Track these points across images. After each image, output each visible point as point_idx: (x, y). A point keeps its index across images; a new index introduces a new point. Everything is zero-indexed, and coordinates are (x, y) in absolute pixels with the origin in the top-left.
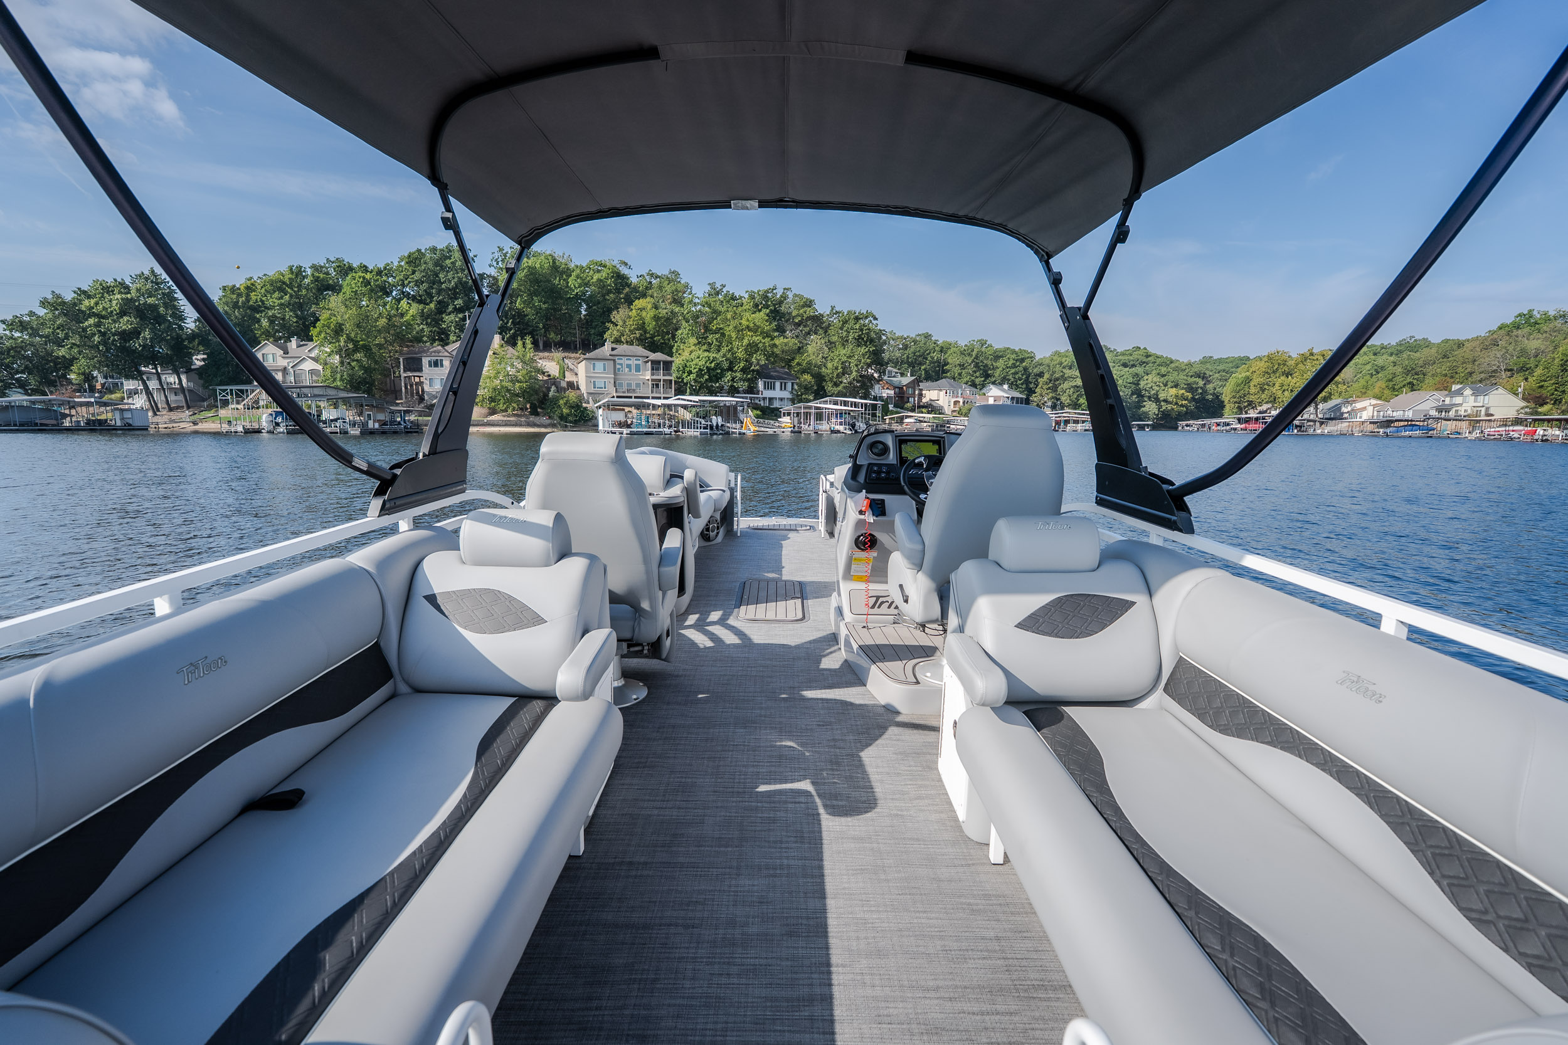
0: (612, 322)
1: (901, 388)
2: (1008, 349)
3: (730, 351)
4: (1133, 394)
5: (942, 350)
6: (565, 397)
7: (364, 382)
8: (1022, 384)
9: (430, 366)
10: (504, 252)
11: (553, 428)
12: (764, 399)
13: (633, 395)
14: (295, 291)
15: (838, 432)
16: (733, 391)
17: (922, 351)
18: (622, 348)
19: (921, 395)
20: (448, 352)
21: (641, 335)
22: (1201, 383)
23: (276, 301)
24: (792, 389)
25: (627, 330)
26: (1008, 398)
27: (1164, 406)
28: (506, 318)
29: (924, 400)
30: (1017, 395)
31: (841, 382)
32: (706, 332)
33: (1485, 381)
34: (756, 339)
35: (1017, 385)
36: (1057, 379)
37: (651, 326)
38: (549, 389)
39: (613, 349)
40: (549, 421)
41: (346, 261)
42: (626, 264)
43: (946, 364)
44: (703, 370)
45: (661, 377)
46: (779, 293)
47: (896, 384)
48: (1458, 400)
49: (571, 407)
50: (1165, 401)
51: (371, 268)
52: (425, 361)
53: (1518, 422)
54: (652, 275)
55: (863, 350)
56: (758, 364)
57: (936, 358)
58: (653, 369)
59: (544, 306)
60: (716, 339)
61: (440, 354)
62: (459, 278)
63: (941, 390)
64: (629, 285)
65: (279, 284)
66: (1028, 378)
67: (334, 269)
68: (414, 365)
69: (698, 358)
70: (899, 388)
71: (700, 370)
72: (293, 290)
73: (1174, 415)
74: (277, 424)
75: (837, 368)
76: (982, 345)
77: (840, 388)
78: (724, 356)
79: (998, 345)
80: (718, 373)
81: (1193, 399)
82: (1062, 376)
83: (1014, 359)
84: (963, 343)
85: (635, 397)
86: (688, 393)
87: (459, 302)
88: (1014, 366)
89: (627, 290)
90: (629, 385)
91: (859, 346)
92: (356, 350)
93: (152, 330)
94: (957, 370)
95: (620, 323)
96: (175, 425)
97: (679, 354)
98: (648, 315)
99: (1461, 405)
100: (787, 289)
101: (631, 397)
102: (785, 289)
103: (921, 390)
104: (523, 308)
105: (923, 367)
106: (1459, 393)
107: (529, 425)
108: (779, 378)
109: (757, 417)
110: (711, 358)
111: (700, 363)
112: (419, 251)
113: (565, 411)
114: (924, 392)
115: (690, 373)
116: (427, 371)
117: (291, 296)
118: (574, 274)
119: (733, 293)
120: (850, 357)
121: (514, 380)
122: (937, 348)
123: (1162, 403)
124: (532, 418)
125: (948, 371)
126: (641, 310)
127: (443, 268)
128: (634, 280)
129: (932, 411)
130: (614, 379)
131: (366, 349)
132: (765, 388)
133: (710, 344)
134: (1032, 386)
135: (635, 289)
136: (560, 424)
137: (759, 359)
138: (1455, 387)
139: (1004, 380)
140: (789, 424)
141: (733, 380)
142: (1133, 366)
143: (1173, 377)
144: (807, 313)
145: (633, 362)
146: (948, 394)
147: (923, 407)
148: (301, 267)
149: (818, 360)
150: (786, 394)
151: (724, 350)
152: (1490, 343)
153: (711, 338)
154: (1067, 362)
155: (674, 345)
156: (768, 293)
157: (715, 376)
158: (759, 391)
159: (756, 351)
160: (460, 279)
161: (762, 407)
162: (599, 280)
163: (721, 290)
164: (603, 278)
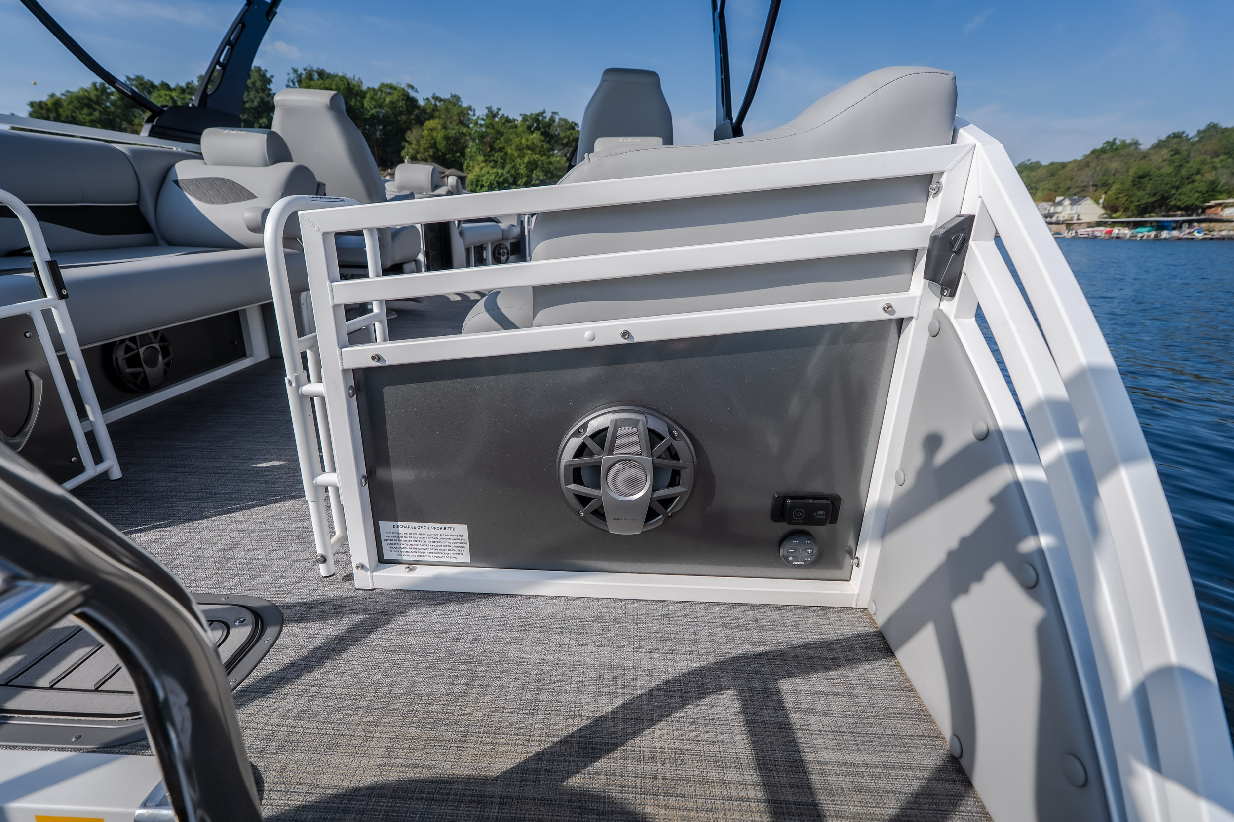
0: (407, 141)
3: (513, 167)
10: (298, 73)
21: (434, 153)
23: (85, 117)
25: (421, 149)
32: (491, 151)
33: (1077, 194)
34: (535, 157)
37: (442, 145)
41: (146, 78)
42: (412, 87)
46: (548, 116)
48: (1059, 209)
51: (173, 86)
53: (1099, 224)
54: (437, 98)
60: (501, 158)
62: (260, 97)
64: (418, 107)
65: (86, 101)
69: (488, 173)
78: (509, 172)
89: (416, 112)
95: (415, 142)
97: (470, 170)
98: (439, 135)
99: (1060, 213)
102: (553, 113)
106: (1060, 203)
110: (500, 174)
111: (491, 178)
117: (101, 113)
118: (368, 96)
126: (432, 130)
128: (421, 103)
133: (496, 162)
135: (424, 111)
137: (538, 175)
138: (1058, 199)
144: (573, 135)
151: (508, 167)
152: (1084, 164)
153: (497, 156)
155: (464, 163)
156: (539, 116)
159: (536, 168)
162: (392, 102)
163: (497, 113)
164: (394, 100)
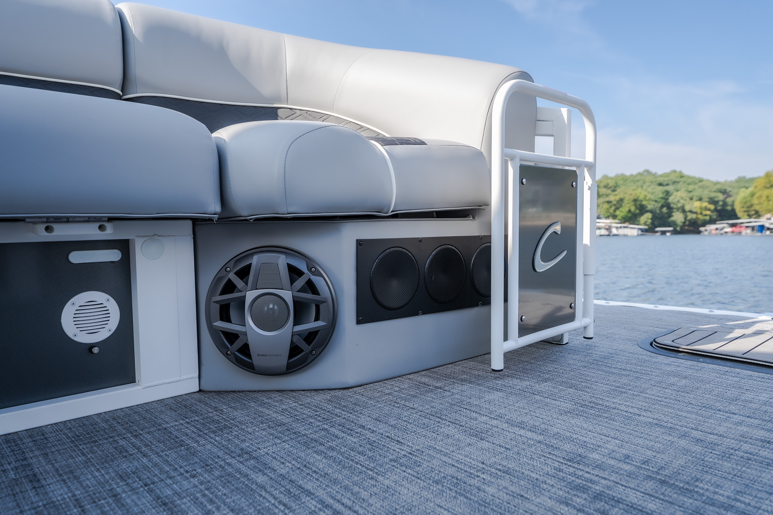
4: (662, 206)
22: (721, 197)
27: (690, 216)
50: (691, 212)
73: (700, 222)
81: (716, 210)
123: (688, 214)
142: (667, 185)
143: (697, 193)
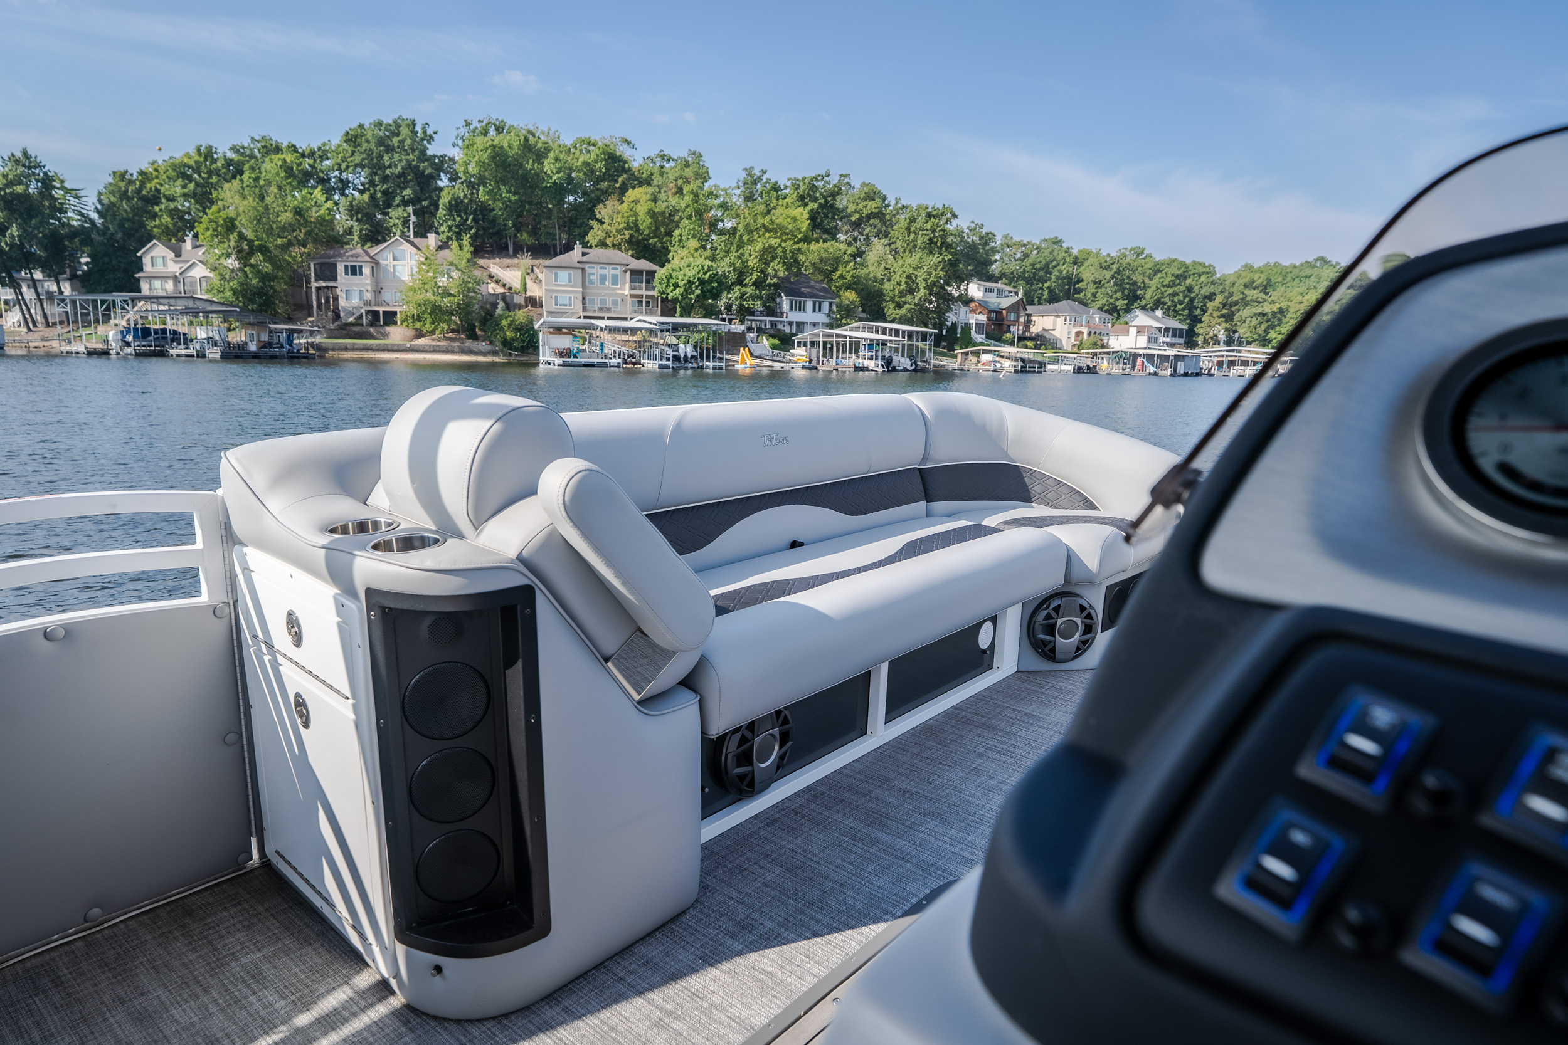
0: (597, 220)
1: (999, 313)
2: (1174, 261)
3: (739, 258)
5: (1075, 262)
6: (511, 316)
7: (260, 293)
8: (1183, 309)
9: (346, 273)
10: (472, 127)
11: (494, 355)
12: (791, 324)
13: (606, 315)
14: (203, 178)
15: (867, 369)
16: (744, 312)
17: (1044, 262)
18: (596, 253)
19: (1028, 323)
20: (368, 254)
21: (631, 236)
24: (830, 310)
25: (614, 230)
26: (1160, 329)
28: (466, 213)
29: (1034, 330)
30: (1175, 324)
31: (905, 303)
32: (711, 232)
34: (774, 242)
35: (1175, 311)
36: (1236, 303)
37: (645, 223)
38: (495, 306)
39: (584, 254)
40: (489, 348)
41: (274, 139)
42: (629, 143)
43: (1080, 281)
44: (694, 283)
45: (644, 292)
46: (834, 180)
47: (993, 307)
49: (517, 329)
52: (340, 268)
54: (663, 157)
55: (935, 259)
56: (775, 276)
57: (1064, 272)
58: (632, 281)
59: (513, 198)
60: (725, 242)
61: (359, 259)
62: (407, 160)
63: (1058, 316)
64: (624, 171)
65: (183, 169)
66: (1192, 300)
67: (259, 150)
68: (328, 272)
69: (689, 266)
70: (996, 312)
71: (690, 282)
72: (200, 175)
74: (128, 344)
75: (899, 284)
76: (1138, 256)
77: (903, 311)
78: (732, 264)
79: (1159, 256)
80: (713, 287)
82: (1243, 299)
83: (1173, 275)
84: (1111, 250)
85: (609, 318)
86: (678, 314)
87: (408, 192)
88: (1172, 284)
89: (624, 176)
90: (603, 301)
91: (931, 252)
92: (251, 253)
93: (21, 227)
94: (1091, 289)
95: (607, 221)
96: (46, 344)
98: (642, 209)
100: (845, 176)
101: (603, 318)
102: (841, 176)
103: (1029, 316)
104: (488, 200)
105: (1046, 285)
107: (463, 351)
108: (811, 296)
109: (774, 347)
110: (706, 268)
111: (690, 274)
112: (361, 126)
113: (509, 334)
114: (1033, 318)
115: (676, 286)
116: (343, 281)
117: (197, 184)
118: (554, 155)
119: (776, 182)
120: (916, 268)
121: (446, 293)
122: (1068, 259)
124: (469, 344)
125: (1080, 291)
126: (635, 202)
127: (390, 149)
128: (636, 163)
129: (1041, 345)
130: (583, 293)
131: (263, 249)
132: (791, 309)
133: (715, 249)
134: (1197, 312)
135: (635, 175)
136: (502, 351)
137: (777, 268)
139: (1158, 304)
140: (804, 358)
141: (743, 295)
144: (868, 208)
145: (609, 271)
146: (1068, 322)
147: (1031, 339)
148: (211, 147)
149: (879, 273)
150: (821, 318)
151: (733, 255)
153: (718, 240)
154: (1260, 281)
155: (667, 250)
156: (817, 180)
157: (710, 291)
158: (782, 313)
159: (774, 258)
160: (409, 163)
161: (785, 335)
162: (586, 164)
163: (760, 178)
164: (590, 161)
